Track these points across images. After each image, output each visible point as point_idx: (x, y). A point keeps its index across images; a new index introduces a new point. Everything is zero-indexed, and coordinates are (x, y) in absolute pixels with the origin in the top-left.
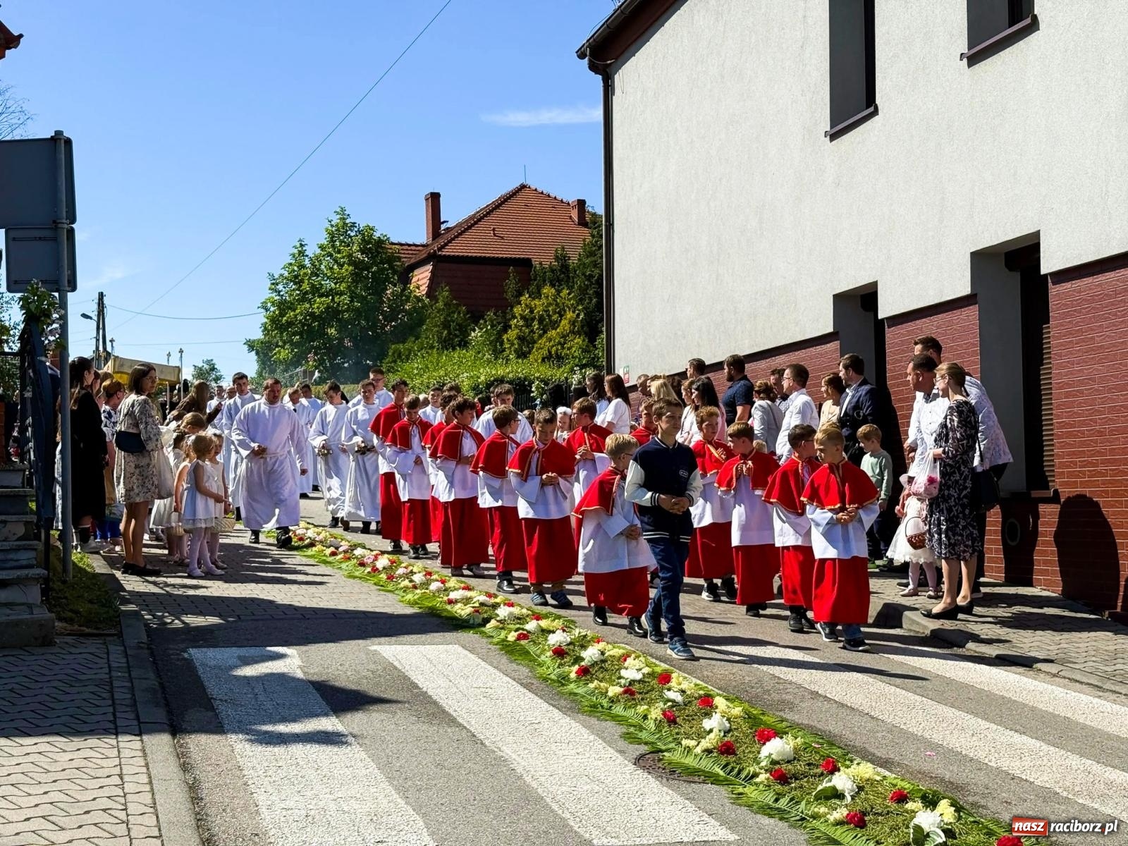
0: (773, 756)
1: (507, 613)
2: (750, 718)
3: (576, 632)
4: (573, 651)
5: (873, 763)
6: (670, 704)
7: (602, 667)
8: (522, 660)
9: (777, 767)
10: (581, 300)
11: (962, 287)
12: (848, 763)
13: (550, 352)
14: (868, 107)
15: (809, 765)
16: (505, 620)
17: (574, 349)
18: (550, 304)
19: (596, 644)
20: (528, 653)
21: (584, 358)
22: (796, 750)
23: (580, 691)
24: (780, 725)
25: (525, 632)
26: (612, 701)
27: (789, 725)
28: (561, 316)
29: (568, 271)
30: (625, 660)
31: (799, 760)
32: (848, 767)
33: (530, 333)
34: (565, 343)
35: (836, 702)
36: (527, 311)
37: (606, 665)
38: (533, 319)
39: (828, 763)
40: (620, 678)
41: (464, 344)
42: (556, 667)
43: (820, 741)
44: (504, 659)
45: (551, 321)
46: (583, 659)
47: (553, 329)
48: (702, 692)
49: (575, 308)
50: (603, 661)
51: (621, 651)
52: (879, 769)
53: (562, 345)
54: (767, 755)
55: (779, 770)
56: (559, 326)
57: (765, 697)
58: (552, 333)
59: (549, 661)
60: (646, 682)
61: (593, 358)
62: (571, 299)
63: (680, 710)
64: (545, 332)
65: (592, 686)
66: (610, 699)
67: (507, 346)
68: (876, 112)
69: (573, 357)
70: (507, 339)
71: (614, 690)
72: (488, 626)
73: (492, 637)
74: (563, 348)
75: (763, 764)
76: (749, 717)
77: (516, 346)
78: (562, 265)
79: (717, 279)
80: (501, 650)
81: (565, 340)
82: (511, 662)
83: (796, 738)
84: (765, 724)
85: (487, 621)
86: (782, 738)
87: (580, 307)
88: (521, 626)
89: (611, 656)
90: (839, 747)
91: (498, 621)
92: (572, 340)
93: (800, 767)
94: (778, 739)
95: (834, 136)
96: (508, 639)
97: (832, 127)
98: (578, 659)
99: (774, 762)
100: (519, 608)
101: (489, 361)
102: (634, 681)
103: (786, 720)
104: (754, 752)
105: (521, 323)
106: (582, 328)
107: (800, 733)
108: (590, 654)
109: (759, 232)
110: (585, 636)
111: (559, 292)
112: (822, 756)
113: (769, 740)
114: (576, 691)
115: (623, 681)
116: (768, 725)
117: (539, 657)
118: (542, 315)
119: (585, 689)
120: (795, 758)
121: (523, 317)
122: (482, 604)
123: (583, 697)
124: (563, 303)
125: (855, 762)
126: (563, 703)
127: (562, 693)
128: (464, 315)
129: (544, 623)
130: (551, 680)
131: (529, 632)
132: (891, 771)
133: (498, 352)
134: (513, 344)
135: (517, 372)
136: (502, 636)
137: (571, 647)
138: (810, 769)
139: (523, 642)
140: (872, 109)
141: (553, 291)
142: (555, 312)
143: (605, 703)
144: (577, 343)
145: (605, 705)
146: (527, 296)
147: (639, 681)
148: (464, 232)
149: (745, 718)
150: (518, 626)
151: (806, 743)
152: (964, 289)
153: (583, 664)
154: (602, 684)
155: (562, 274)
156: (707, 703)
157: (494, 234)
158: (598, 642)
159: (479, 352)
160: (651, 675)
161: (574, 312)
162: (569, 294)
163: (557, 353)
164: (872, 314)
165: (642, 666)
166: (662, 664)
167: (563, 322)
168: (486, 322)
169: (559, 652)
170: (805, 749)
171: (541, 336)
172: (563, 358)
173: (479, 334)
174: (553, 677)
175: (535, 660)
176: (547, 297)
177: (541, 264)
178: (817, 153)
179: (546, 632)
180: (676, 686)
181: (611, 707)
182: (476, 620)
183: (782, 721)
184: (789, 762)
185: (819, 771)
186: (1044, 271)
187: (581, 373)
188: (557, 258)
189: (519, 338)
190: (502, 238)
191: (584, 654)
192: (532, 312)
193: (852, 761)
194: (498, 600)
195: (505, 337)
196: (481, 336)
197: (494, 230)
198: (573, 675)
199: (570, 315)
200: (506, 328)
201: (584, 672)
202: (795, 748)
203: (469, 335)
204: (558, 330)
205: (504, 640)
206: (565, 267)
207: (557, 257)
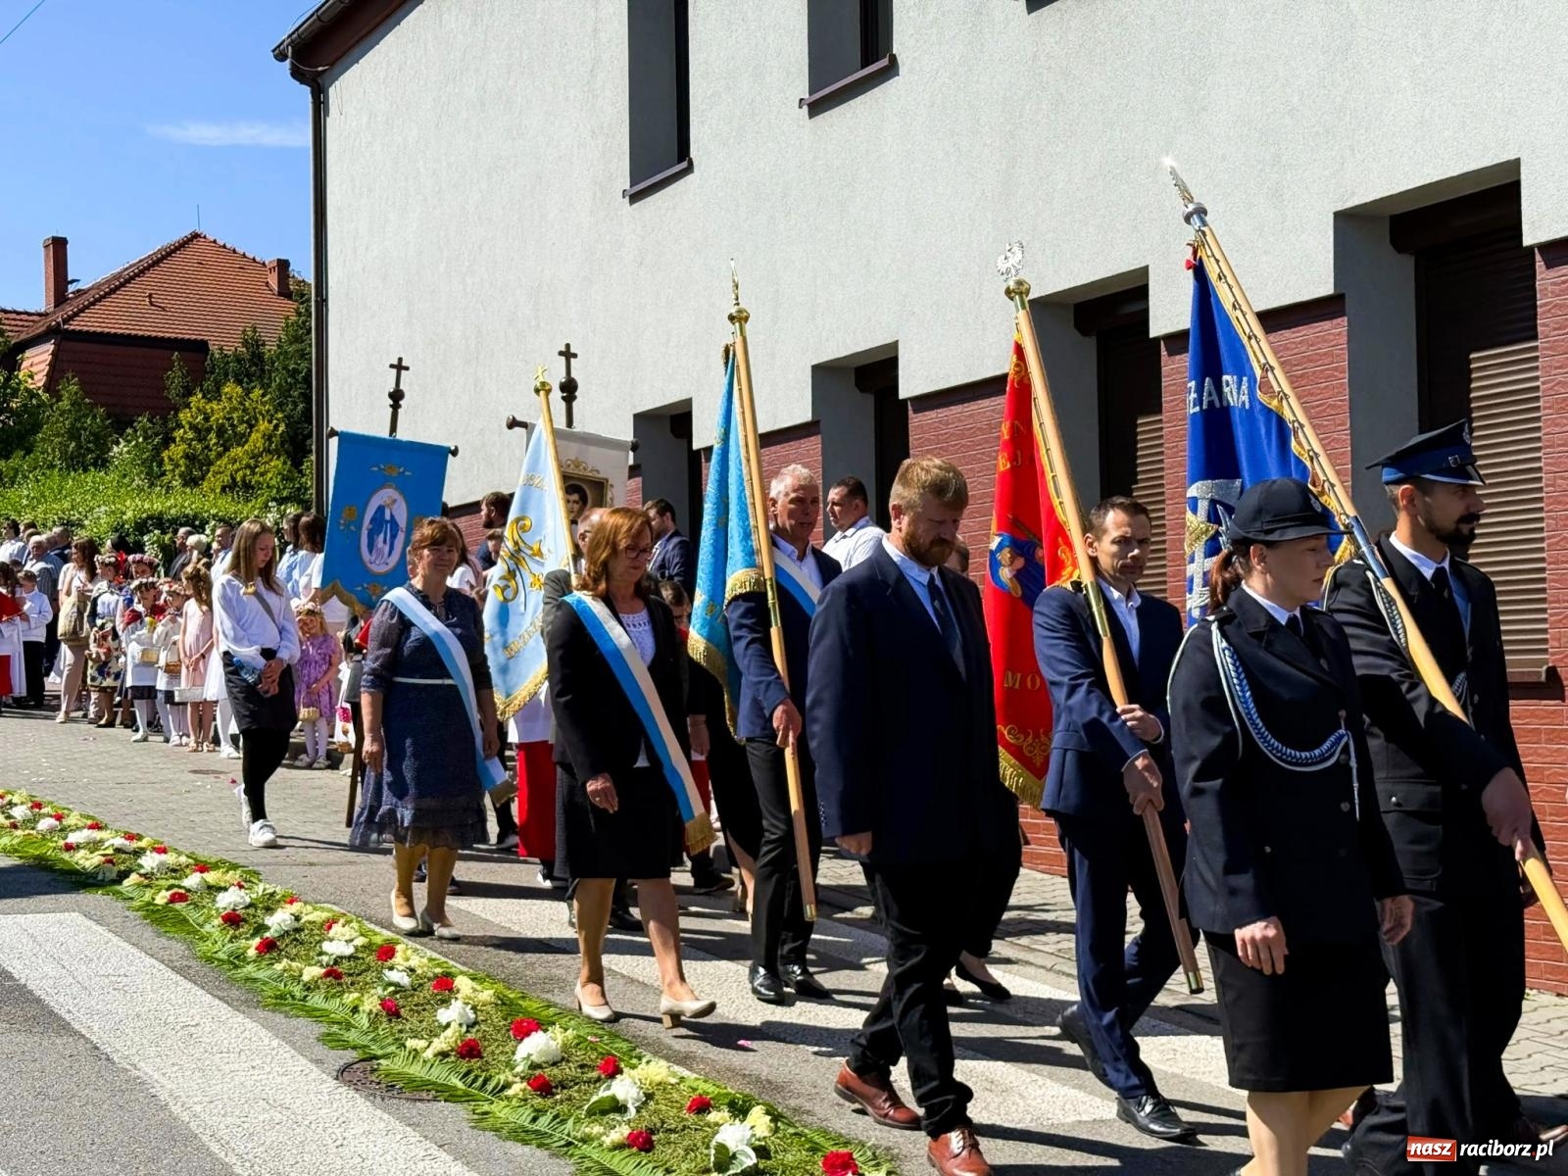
0: (533, 1058)
1: (157, 862)
2: (504, 1004)
3: (260, 888)
4: (254, 916)
5: (668, 1058)
6: (392, 989)
7: (296, 939)
8: (176, 932)
9: (538, 1072)
10: (281, 404)
11: (800, 411)
12: (634, 1061)
13: (233, 479)
14: (680, 161)
15: (582, 1066)
16: (153, 874)
17: (270, 475)
18: (235, 409)
19: (288, 906)
20: (185, 921)
21: (284, 489)
22: (565, 1047)
23: (261, 975)
24: (545, 1013)
26: (308, 989)
27: (558, 1011)
28: (251, 427)
29: (262, 361)
30: (330, 928)
31: (568, 1061)
32: (634, 1067)
33: (203, 449)
34: (256, 466)
35: (623, 976)
36: (200, 418)
37: (303, 936)
38: (209, 430)
39: (607, 1062)
40: (321, 953)
41: (102, 463)
43: (600, 1032)
44: (148, 932)
45: (235, 433)
46: (268, 928)
47: (238, 445)
48: (438, 970)
49: (272, 416)
50: (297, 930)
51: (325, 915)
52: (676, 1068)
53: (253, 469)
54: (525, 1056)
55: (541, 1076)
56: (247, 441)
57: (528, 973)
58: (237, 451)
59: (216, 934)
60: (358, 959)
61: (299, 489)
62: (266, 402)
63: (406, 998)
64: (226, 449)
65: (279, 967)
66: (304, 985)
67: (169, 467)
68: (689, 169)
69: (268, 487)
70: (171, 459)
71: (311, 972)
72: (126, 882)
73: (132, 898)
74: (253, 473)
75: (518, 1069)
76: (502, 1002)
77: (183, 469)
78: (253, 353)
79: (475, 386)
80: (145, 918)
81: (256, 461)
82: (159, 935)
83: (566, 1030)
84: (525, 1012)
85: (124, 875)
86: (546, 1031)
87: (280, 415)
88: (176, 882)
89: (310, 922)
90: (624, 1040)
91: (141, 875)
92: (266, 463)
93: (570, 1070)
94: (540, 1033)
95: (634, 198)
97: (631, 186)
98: (261, 928)
99: (534, 1066)
100: (175, 855)
101: (140, 489)
102: (341, 958)
103: (555, 1005)
104: (507, 1053)
105: (190, 435)
106: (282, 446)
107: (572, 1022)
108: (278, 921)
109: (533, 324)
110: (272, 895)
111: (248, 392)
112: (601, 1053)
113: (528, 1034)
114: (254, 975)
115: (325, 959)
116: (529, 1012)
117: (201, 926)
118: (223, 425)
119: (269, 972)
120: (563, 1059)
121: (193, 427)
122: (118, 850)
123: (265, 983)
124: (254, 409)
125: (644, 1060)
126: (235, 993)
127: (234, 980)
128: (102, 421)
129: (211, 877)
130: (219, 960)
131: (189, 891)
132: (691, 1069)
133: (154, 473)
134: (177, 466)
135: (183, 506)
136: (147, 897)
137: (251, 911)
138: (583, 1073)
139: (178, 906)
140: (684, 165)
141: (239, 390)
142: (242, 422)
143: (297, 990)
145: (298, 995)
146: (200, 396)
147: (350, 958)
148: (104, 297)
149: (497, 1005)
150: (172, 882)
151: (579, 1036)
152: (803, 414)
153: (267, 935)
154: (294, 964)
155: (252, 366)
156: (445, 984)
157: (151, 302)
158: (291, 902)
159: (125, 476)
160: (367, 947)
161: (270, 422)
162: (263, 395)
163: (243, 480)
164: (685, 442)
165: (355, 934)
168: (136, 431)
169: (233, 920)
170: (578, 1044)
171: (220, 456)
172: (253, 488)
173: (125, 449)
174: (221, 955)
175: (196, 932)
176: (230, 399)
177: (221, 349)
178: (612, 219)
179: (214, 889)
180: (402, 962)
181: (306, 996)
182: (108, 874)
183: (549, 1006)
184: (555, 1064)
185: (595, 1074)
186: (903, 394)
188: (245, 343)
189: (187, 456)
190: (163, 309)
191: (269, 921)
192: (207, 419)
193: (640, 1058)
195: (165, 454)
196: (128, 452)
197: (150, 296)
198: (252, 953)
199: (264, 426)
200: (168, 440)
201: (269, 947)
202: (565, 1045)
203: (110, 450)
204: (246, 447)
205: (149, 904)
206: (257, 357)
207: (246, 340)
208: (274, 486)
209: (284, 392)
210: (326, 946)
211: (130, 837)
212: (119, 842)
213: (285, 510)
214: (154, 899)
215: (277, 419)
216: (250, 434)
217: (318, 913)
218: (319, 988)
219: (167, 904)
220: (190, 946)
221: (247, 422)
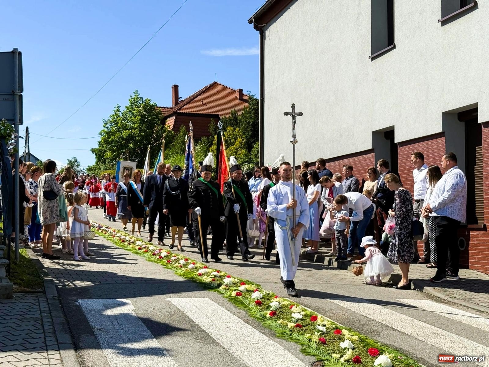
1: (229, 281)
3: (264, 292)
4: (265, 302)
7: (281, 312)
8: (240, 307)
10: (244, 133)
16: (228, 285)
17: (241, 155)
20: (242, 303)
23: (274, 324)
25: (239, 292)
26: (291, 331)
28: (235, 140)
34: (237, 152)
37: (283, 310)
40: (292, 317)
42: (259, 311)
44: (232, 306)
46: (271, 307)
47: (232, 146)
49: (242, 136)
50: (281, 308)
51: (288, 303)
56: (234, 145)
60: (304, 320)
62: (240, 132)
65: (279, 322)
66: (290, 329)
69: (241, 158)
71: (291, 325)
72: (221, 288)
73: (223, 293)
80: (229, 301)
81: (237, 150)
82: (236, 308)
85: (220, 285)
87: (244, 136)
88: (237, 288)
89: (283, 305)
91: (225, 285)
92: (240, 151)
96: (232, 295)
98: (269, 307)
102: (299, 319)
106: (245, 146)
110: (268, 294)
114: (271, 324)
115: (293, 319)
119: (276, 324)
122: (215, 276)
123: (276, 328)
124: (237, 134)
126: (267, 331)
129: (247, 287)
130: (258, 318)
131: (241, 291)
136: (229, 293)
137: (263, 300)
139: (239, 297)
142: (233, 138)
143: (287, 331)
144: (243, 152)
145: (288, 333)
147: (301, 319)
150: (235, 288)
153: (271, 309)
154: (284, 321)
155: (234, 121)
158: (276, 297)
160: (306, 315)
161: (241, 138)
162: (239, 130)
166: (309, 309)
167: (236, 143)
169: (259, 303)
174: (258, 316)
175: (247, 307)
176: (229, 131)
181: (291, 334)
182: (214, 285)
187: (248, 166)
191: (271, 304)
194: (222, 274)
198: (268, 316)
199: (239, 139)
201: (273, 314)
204: (234, 146)
205: (230, 296)
206: (235, 119)
208: (242, 158)
209: (245, 129)
210: (293, 315)
211: (218, 272)
212: (216, 273)
213: (250, 165)
214: (231, 294)
215: (243, 137)
216: (235, 142)
217: (286, 302)
218: (295, 331)
219: (235, 296)
220: (247, 312)
221: (234, 138)
